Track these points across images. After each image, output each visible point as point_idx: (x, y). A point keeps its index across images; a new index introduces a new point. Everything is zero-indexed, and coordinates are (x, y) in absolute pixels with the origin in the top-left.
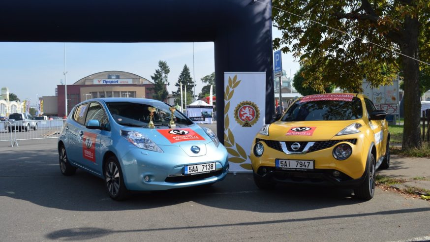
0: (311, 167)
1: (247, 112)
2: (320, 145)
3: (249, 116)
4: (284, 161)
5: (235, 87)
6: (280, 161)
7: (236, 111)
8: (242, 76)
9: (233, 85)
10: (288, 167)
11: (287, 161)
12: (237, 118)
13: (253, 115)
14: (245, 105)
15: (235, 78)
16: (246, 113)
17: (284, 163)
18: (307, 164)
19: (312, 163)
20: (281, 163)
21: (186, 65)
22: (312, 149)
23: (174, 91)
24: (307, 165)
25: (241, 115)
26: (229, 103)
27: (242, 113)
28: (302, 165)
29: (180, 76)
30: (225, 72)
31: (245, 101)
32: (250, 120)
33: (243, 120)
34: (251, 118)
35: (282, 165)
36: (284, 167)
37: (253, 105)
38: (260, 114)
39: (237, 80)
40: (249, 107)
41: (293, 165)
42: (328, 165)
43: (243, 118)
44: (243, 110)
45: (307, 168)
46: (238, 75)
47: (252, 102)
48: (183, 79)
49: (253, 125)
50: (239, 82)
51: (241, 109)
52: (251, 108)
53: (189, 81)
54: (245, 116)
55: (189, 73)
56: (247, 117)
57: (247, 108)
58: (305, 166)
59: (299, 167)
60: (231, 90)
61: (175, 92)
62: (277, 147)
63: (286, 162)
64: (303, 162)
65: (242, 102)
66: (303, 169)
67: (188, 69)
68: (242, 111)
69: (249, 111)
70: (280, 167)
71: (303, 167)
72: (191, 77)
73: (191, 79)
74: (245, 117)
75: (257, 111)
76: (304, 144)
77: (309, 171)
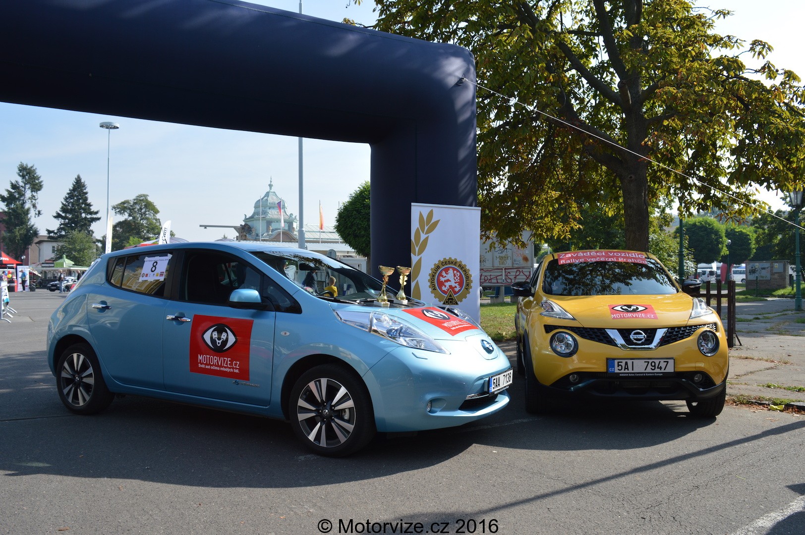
0: (670, 369)
1: (451, 278)
2: (675, 333)
3: (454, 285)
4: (624, 361)
5: (429, 231)
6: (616, 362)
7: (433, 276)
8: (443, 213)
9: (426, 228)
10: (630, 371)
11: (630, 362)
12: (435, 289)
13: (461, 284)
14: (446, 264)
15: (431, 214)
16: (448, 281)
17: (623, 364)
18: (663, 365)
19: (671, 362)
20: (618, 365)
21: (79, 177)
22: (664, 341)
23: (51, 229)
24: (663, 368)
25: (441, 284)
26: (420, 261)
27: (442, 279)
28: (655, 366)
29: (66, 199)
30: (412, 204)
31: (447, 258)
32: (456, 293)
33: (444, 292)
34: (457, 289)
35: (620, 368)
36: (623, 371)
37: (460, 266)
38: (472, 282)
39: (434, 220)
40: (454, 269)
41: (639, 367)
42: (693, 365)
43: (444, 288)
44: (444, 274)
45: (663, 371)
46: (435, 210)
47: (458, 260)
48: (73, 205)
49: (461, 301)
50: (437, 222)
51: (441, 272)
52: (458, 271)
53: (83, 209)
54: (448, 284)
55: (86, 193)
56: (450, 286)
57: (451, 271)
58: (661, 368)
59: (649, 370)
60: (423, 236)
61: (53, 232)
62: (602, 338)
63: (626, 363)
64: (657, 362)
65: (442, 260)
66: (657, 373)
67: (84, 186)
68: (442, 276)
69: (455, 276)
70: (617, 371)
71: (657, 370)
72: (89, 201)
73: (89, 205)
74: (447, 286)
75: (468, 277)
76: (651, 332)
77: (667, 376)
